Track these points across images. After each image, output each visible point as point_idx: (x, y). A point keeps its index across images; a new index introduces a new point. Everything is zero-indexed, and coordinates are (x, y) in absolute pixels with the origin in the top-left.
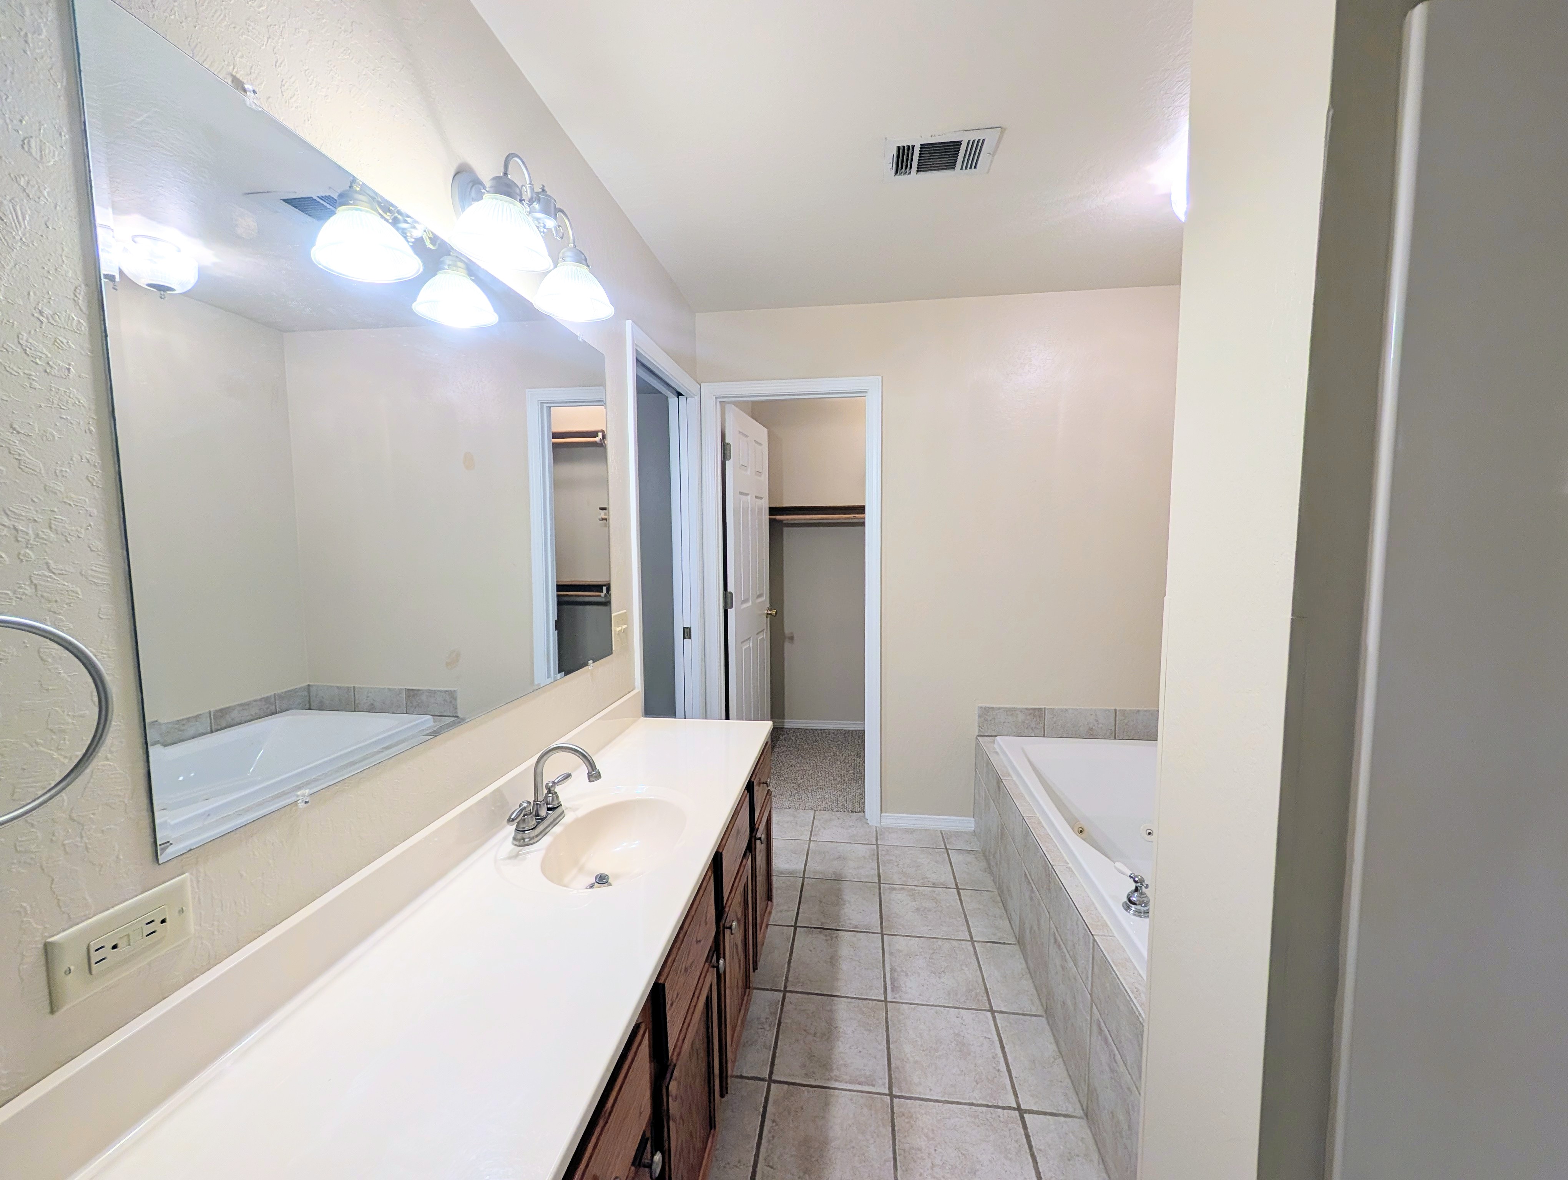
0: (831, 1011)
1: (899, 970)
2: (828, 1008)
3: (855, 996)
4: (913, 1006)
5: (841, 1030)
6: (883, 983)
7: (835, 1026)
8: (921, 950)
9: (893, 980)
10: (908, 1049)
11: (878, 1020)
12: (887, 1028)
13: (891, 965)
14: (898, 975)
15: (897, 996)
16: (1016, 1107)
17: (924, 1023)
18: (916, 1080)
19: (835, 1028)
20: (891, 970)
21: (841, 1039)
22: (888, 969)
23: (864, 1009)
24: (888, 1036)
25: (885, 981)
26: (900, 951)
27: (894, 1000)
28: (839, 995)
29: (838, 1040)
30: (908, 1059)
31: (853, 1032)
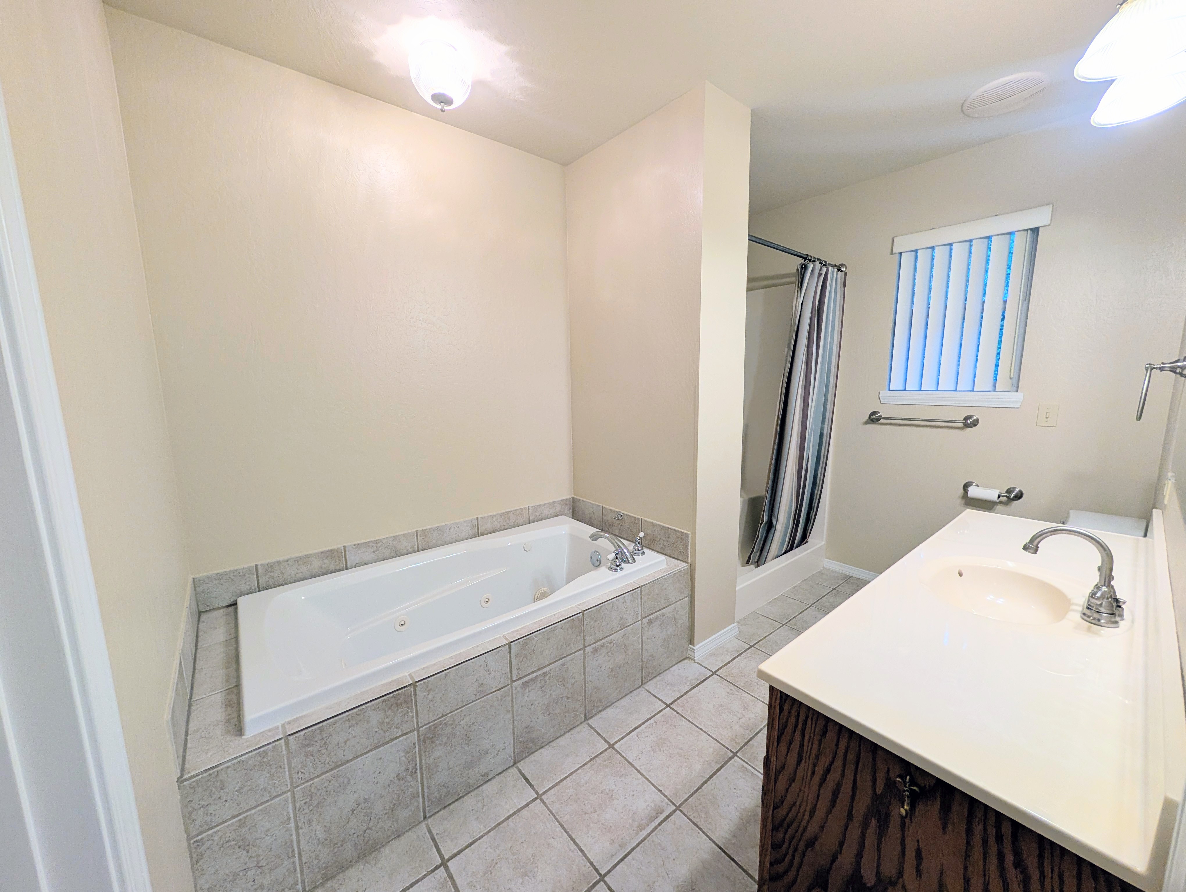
0: (734, 836)
1: (636, 824)
2: (734, 840)
3: (700, 832)
4: (660, 788)
5: (737, 814)
6: (663, 825)
7: (742, 821)
8: (592, 825)
9: (652, 819)
10: (698, 767)
11: (699, 800)
12: (697, 790)
13: (637, 834)
14: (642, 820)
15: (664, 804)
16: (671, 706)
17: (667, 772)
18: (711, 750)
19: (742, 819)
20: (642, 829)
21: (743, 807)
22: (644, 833)
23: (703, 816)
24: (703, 784)
25: (660, 824)
26: (612, 842)
27: (670, 803)
28: (714, 845)
29: (746, 808)
30: (704, 762)
31: (728, 805)
